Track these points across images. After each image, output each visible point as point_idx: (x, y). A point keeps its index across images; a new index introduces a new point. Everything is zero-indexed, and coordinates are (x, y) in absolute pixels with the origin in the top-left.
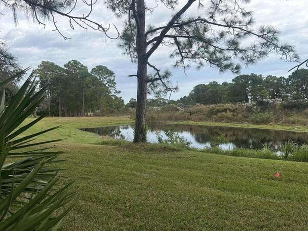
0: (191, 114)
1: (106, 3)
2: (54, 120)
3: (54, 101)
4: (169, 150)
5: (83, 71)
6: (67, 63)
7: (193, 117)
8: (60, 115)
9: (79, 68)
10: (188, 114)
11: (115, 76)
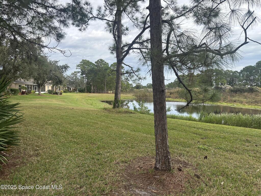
0: (171, 94)
1: (106, 28)
2: (87, 95)
3: (89, 84)
4: (128, 112)
5: (105, 66)
6: (97, 61)
7: (172, 95)
8: (92, 92)
9: (103, 64)
10: (169, 94)
11: (124, 69)
